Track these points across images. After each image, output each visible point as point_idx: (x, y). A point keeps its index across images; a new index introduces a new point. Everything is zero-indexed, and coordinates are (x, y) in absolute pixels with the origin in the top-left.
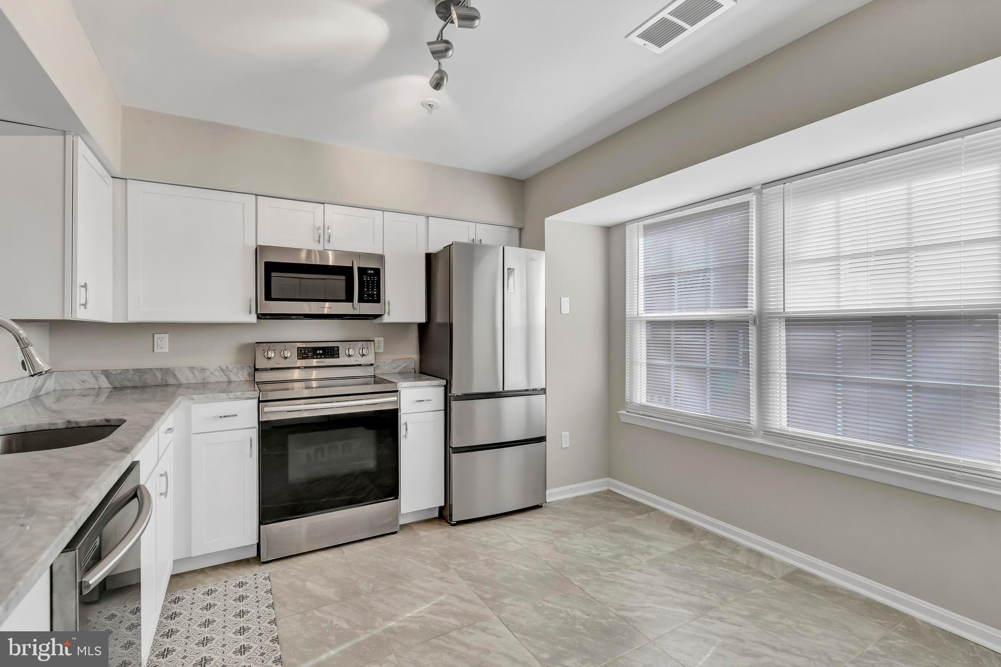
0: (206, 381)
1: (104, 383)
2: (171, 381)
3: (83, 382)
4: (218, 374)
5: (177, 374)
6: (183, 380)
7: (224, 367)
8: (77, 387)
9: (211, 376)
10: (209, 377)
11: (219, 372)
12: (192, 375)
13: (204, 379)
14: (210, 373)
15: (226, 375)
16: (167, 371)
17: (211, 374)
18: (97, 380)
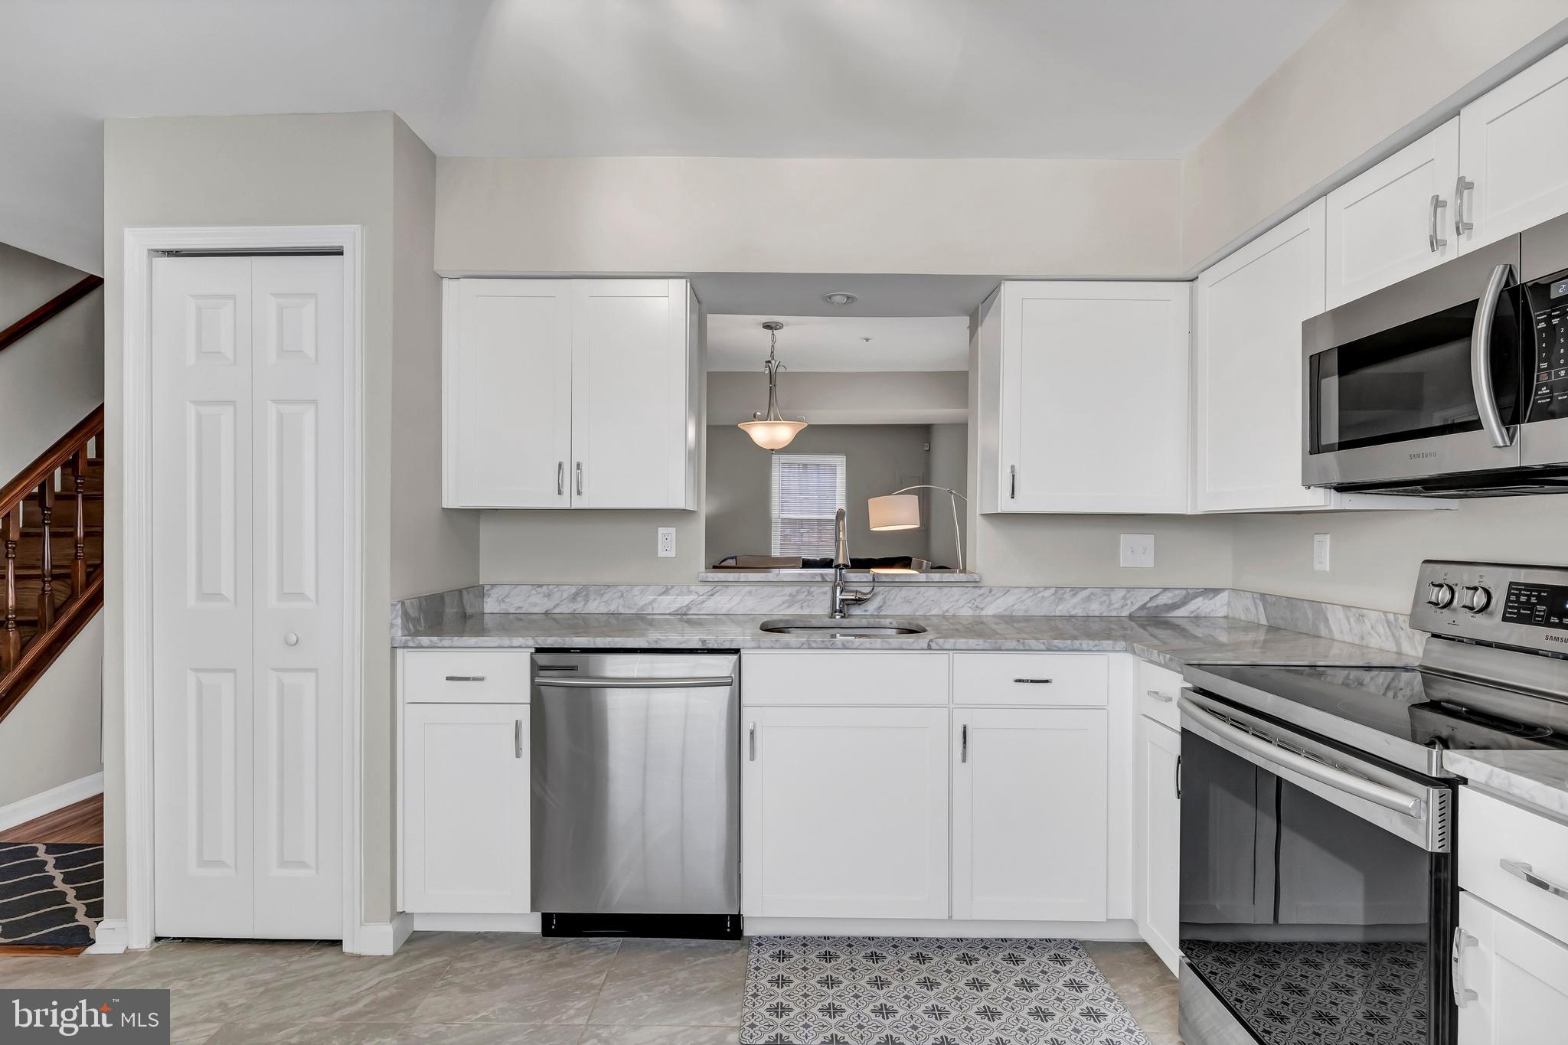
0: (1364, 643)
1: (1263, 621)
2: (1323, 632)
3: (1247, 609)
4: (1381, 630)
5: (1329, 616)
6: (1337, 636)
7: (1391, 617)
8: (1243, 617)
9: (1372, 632)
10: (1369, 633)
11: (1383, 626)
12: (1347, 625)
13: (1362, 638)
14: (1370, 627)
15: (1393, 635)
16: (1318, 606)
17: (1372, 627)
18: (1256, 609)
